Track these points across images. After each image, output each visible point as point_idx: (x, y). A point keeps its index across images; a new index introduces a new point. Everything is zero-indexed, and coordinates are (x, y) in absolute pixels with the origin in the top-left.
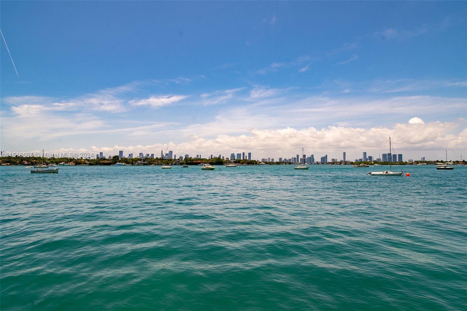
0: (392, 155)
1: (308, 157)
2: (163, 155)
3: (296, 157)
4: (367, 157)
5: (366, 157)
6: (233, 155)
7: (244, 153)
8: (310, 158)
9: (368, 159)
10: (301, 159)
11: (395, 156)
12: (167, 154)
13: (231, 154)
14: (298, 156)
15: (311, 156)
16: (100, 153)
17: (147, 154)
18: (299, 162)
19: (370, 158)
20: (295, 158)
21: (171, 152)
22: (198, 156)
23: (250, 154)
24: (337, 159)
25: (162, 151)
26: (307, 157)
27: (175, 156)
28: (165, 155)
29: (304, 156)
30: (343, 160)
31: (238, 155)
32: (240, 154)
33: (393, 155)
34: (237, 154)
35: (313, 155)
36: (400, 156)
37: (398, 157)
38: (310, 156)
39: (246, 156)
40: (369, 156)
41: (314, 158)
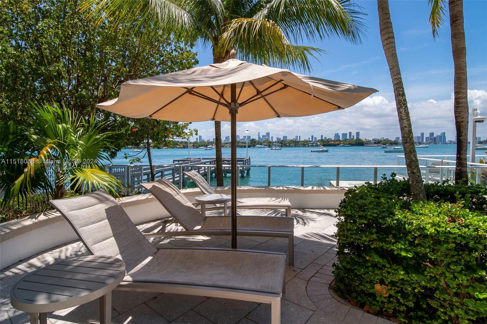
1: (437, 136)
3: (420, 135)
6: (337, 135)
7: (350, 133)
8: (440, 136)
10: (426, 138)
12: (263, 136)
13: (335, 134)
14: (422, 134)
15: (441, 134)
17: (244, 137)
18: (425, 141)
21: (268, 134)
22: (297, 137)
23: (358, 134)
25: (259, 133)
26: (435, 136)
28: (261, 137)
29: (432, 134)
31: (343, 134)
32: (346, 134)
35: (444, 133)
38: (440, 135)
39: (353, 136)
41: (445, 137)
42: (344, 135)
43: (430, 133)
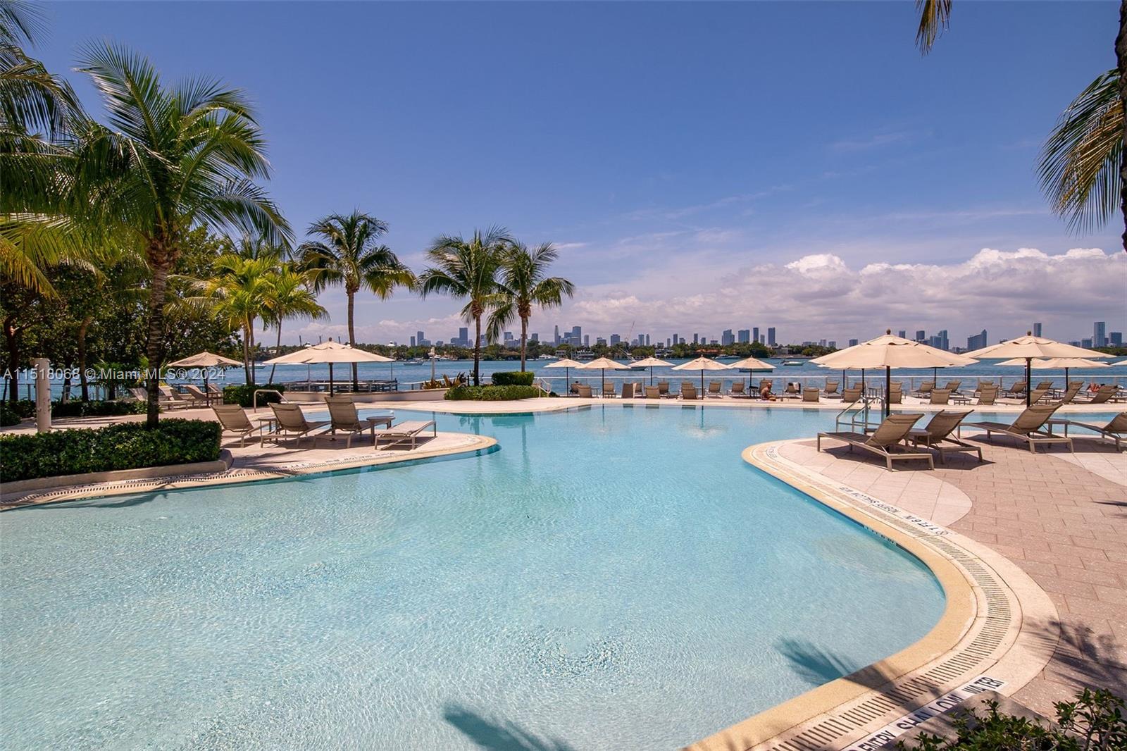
1: (931, 338)
2: (560, 337)
4: (1107, 335)
5: (1103, 334)
6: (728, 335)
7: (756, 330)
8: (936, 338)
9: (1110, 341)
12: (567, 335)
13: (724, 332)
15: (939, 334)
16: (418, 333)
19: (1117, 336)
21: (577, 330)
22: (641, 337)
23: (772, 332)
25: (556, 326)
26: (927, 337)
27: (587, 338)
28: (563, 336)
29: (921, 334)
31: (741, 332)
32: (748, 332)
34: (739, 331)
35: (945, 332)
38: (937, 335)
39: (763, 337)
40: (1113, 331)
41: (948, 340)
42: (744, 334)
43: (917, 333)
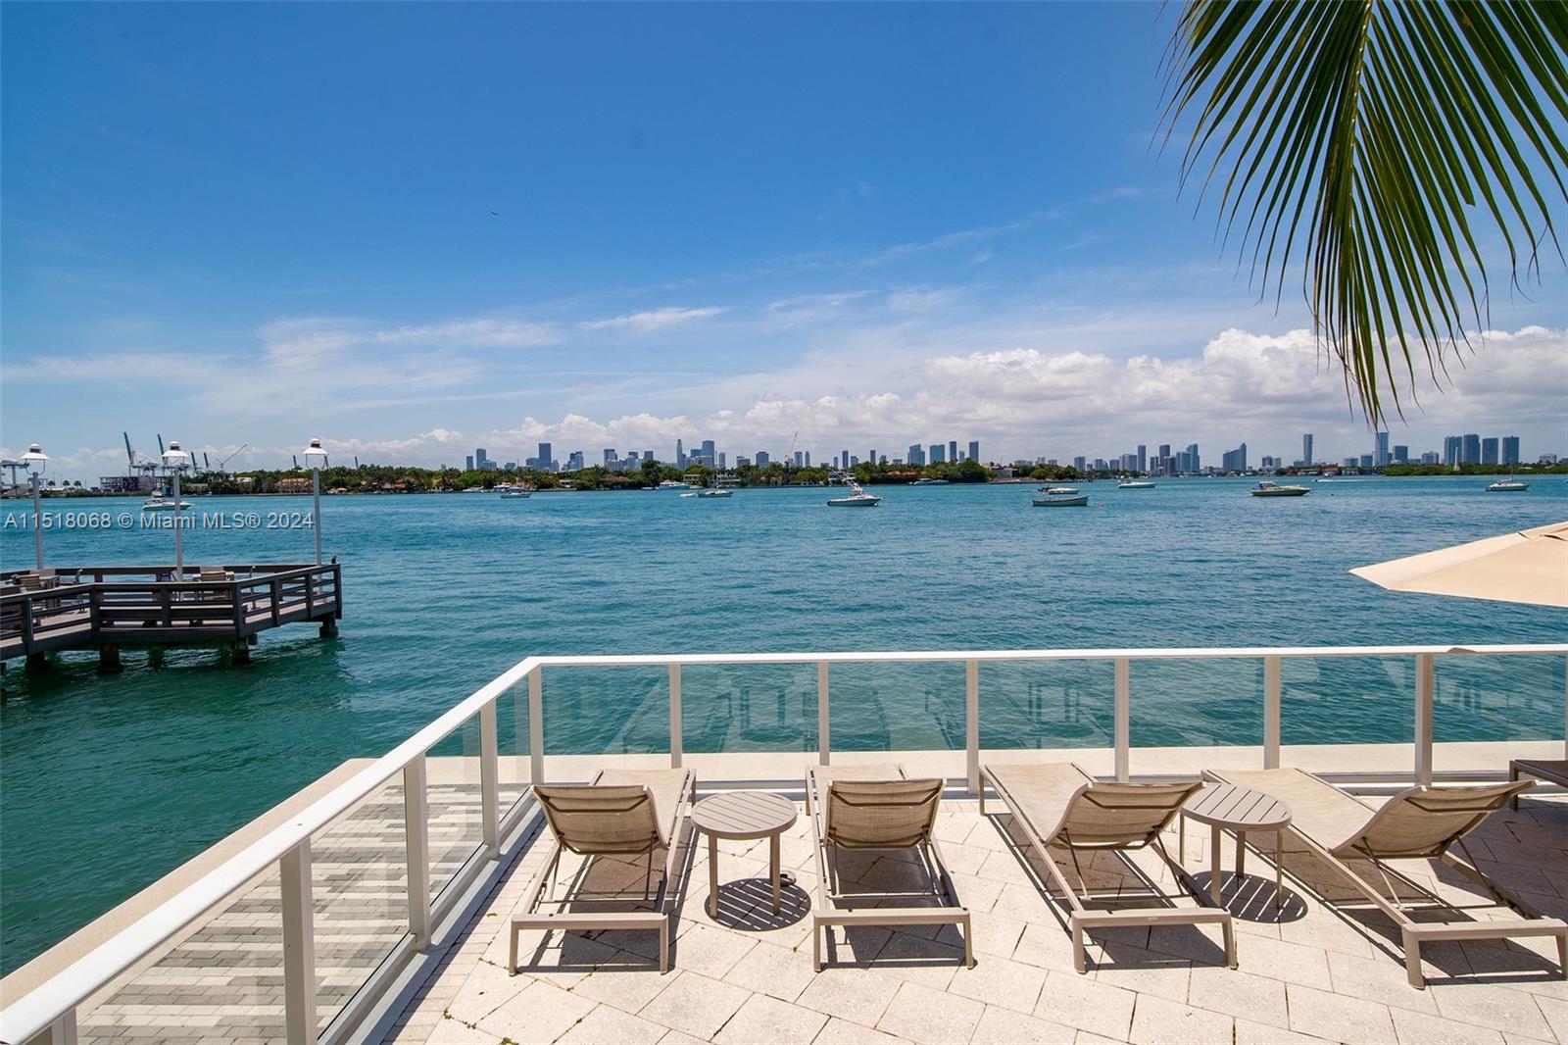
0: (1481, 442)
1: (1178, 454)
2: (684, 456)
3: (1136, 453)
4: (1390, 450)
5: (1386, 448)
6: (916, 451)
7: (953, 445)
8: (1184, 454)
9: (1394, 456)
10: (1152, 459)
11: (1491, 444)
12: (695, 452)
13: (911, 448)
14: (1142, 449)
15: (1188, 449)
16: (478, 451)
17: (630, 453)
18: (1148, 467)
19: (1402, 451)
20: (1132, 457)
21: (709, 445)
22: (798, 455)
23: (974, 446)
24: (1280, 459)
25: (679, 441)
26: (1173, 453)
27: (723, 456)
28: (688, 455)
29: (1165, 449)
30: (1302, 459)
31: (933, 449)
32: (943, 447)
33: (1485, 441)
34: (931, 447)
35: (1196, 446)
36: (1512, 444)
37: (1504, 448)
38: (1185, 450)
39: (962, 454)
40: (1398, 445)
41: (1198, 457)
42: (937, 450)
43: (1161, 447)
